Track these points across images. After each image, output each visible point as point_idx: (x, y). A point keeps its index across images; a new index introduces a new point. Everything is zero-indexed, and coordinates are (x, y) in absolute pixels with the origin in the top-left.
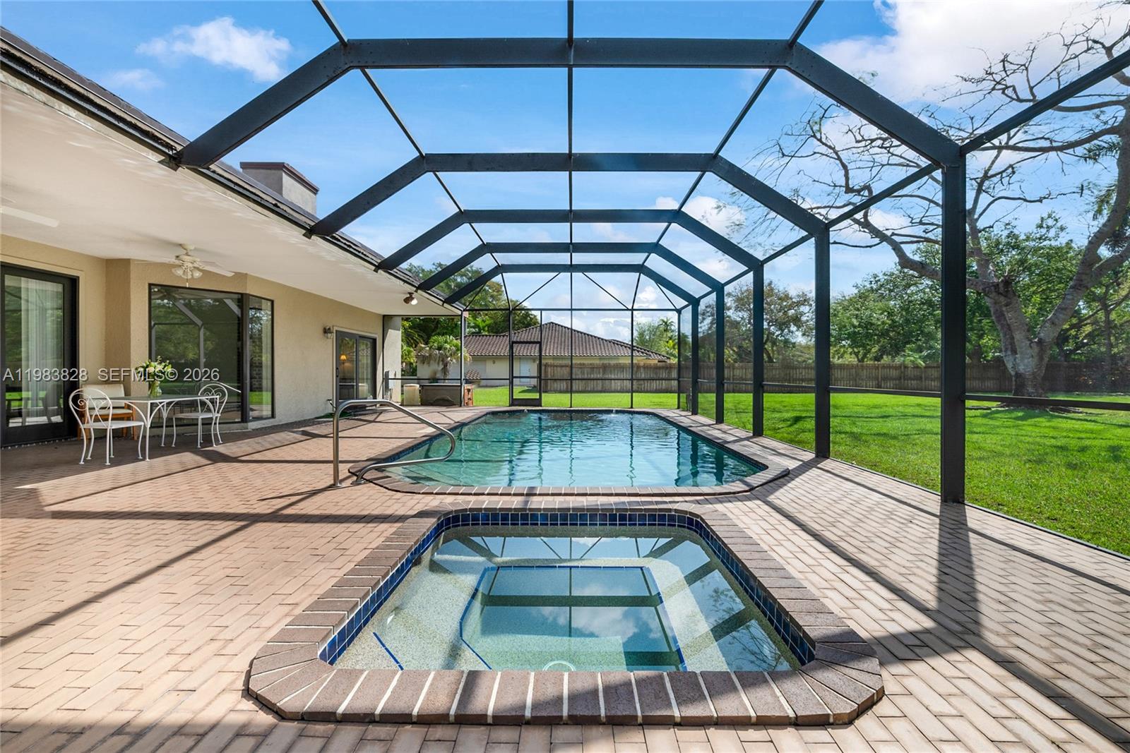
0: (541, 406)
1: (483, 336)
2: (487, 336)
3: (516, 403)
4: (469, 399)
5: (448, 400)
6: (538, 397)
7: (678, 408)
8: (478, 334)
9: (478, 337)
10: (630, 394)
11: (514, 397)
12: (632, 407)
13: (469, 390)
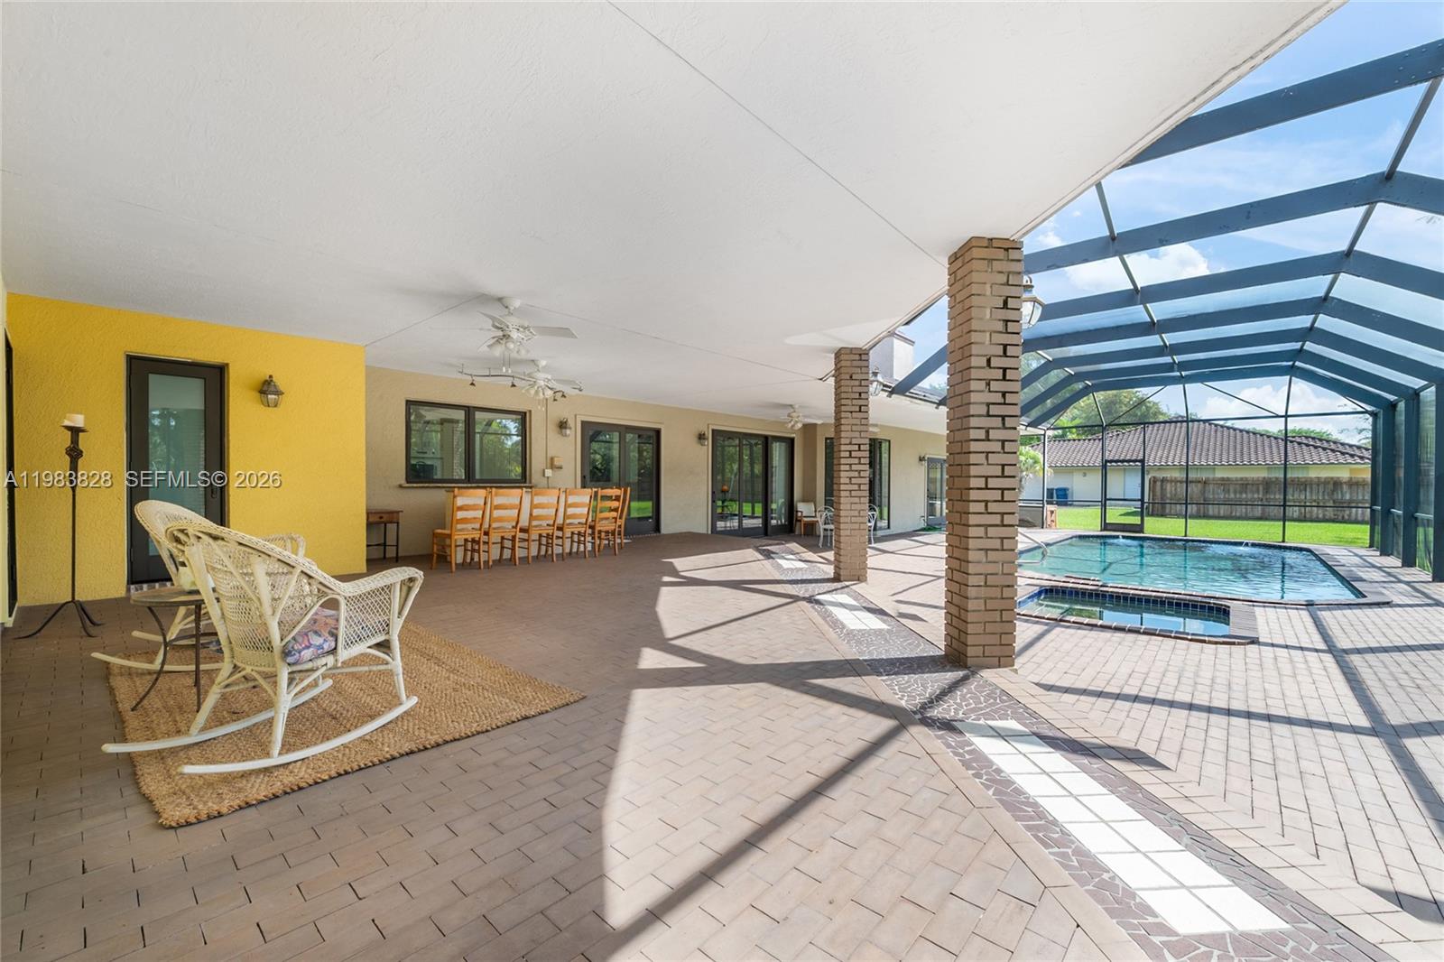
0: (1143, 533)
1: (1069, 440)
2: (1074, 440)
3: (1109, 527)
4: (1052, 521)
5: (1029, 522)
6: (1139, 523)
7: (1371, 546)
8: (1062, 438)
9: (1062, 442)
10: (1282, 523)
11: (1107, 521)
12: (1283, 541)
13: (1052, 512)
